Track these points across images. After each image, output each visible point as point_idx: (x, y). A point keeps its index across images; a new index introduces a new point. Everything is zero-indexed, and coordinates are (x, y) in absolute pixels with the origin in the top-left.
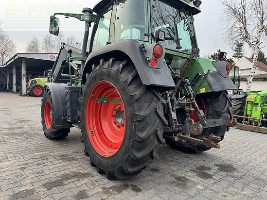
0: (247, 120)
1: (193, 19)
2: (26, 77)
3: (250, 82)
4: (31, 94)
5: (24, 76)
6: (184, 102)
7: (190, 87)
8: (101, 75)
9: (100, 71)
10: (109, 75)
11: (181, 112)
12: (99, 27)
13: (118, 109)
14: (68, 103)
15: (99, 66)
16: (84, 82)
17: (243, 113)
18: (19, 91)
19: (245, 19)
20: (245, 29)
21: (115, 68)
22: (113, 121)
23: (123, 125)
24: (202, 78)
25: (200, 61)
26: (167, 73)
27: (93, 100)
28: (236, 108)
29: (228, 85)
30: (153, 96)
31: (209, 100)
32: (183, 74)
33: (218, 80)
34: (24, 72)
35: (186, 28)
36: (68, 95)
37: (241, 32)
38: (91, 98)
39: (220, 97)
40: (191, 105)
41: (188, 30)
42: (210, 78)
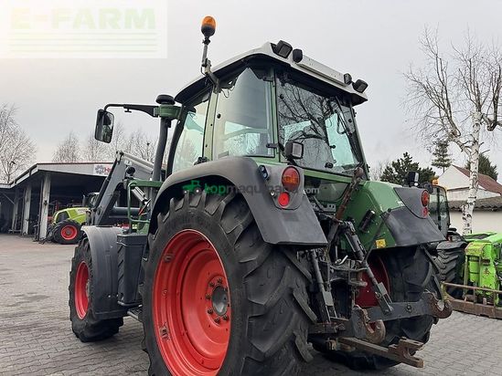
0: (470, 292)
1: (353, 114)
2: (50, 206)
3: (469, 216)
4: (56, 239)
5: (46, 204)
6: (347, 267)
7: (356, 238)
8: (185, 219)
9: (184, 210)
10: (200, 220)
11: (341, 289)
12: (185, 128)
13: (216, 284)
14: (122, 267)
15: (182, 201)
16: (153, 229)
17: (462, 278)
18: (33, 232)
19: (448, 103)
20: (450, 119)
21: (212, 208)
22: (207, 309)
23: (227, 319)
24: (378, 221)
25: (371, 188)
26: (311, 217)
27: (168, 266)
28: (448, 269)
29: (427, 232)
30: (284, 262)
31: (394, 262)
32: (341, 212)
33: (409, 224)
34: (46, 197)
35: (342, 130)
36: (123, 252)
37: (443, 125)
38: (166, 262)
39: (415, 257)
40: (360, 275)
41: (345, 132)
42: (393, 221)
